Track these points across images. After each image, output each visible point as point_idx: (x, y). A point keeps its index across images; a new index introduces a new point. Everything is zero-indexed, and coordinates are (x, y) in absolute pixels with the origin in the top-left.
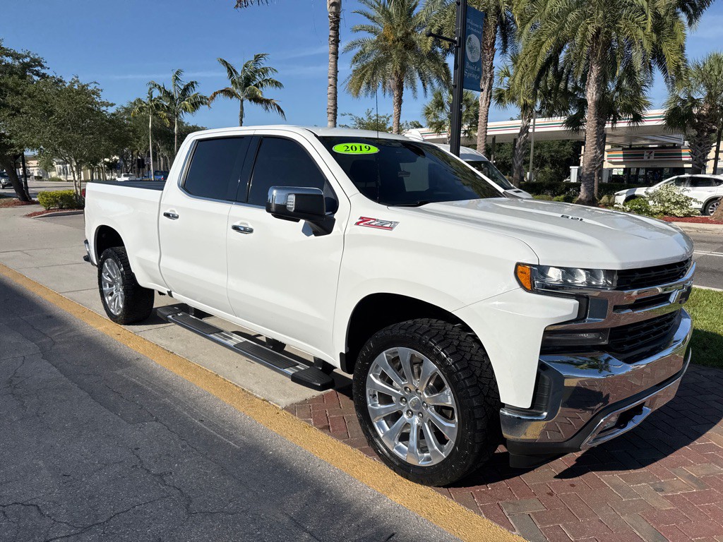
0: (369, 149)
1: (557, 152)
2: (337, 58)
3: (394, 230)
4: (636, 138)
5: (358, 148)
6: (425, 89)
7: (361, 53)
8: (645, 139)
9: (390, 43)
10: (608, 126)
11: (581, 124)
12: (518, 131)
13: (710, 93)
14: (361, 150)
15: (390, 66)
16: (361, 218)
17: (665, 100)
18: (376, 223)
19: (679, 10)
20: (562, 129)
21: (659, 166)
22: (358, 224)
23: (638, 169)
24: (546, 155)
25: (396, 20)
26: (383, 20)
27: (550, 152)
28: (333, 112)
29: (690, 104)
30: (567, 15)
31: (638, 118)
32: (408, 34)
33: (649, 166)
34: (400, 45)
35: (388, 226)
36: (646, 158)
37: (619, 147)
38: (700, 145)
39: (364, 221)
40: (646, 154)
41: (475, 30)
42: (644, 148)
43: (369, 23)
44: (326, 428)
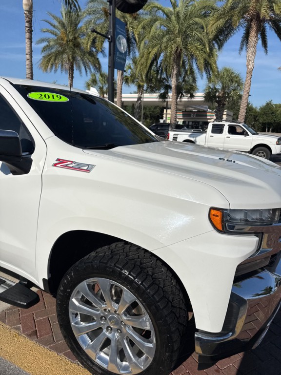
0: (61, 98)
1: (153, 112)
2: (31, 42)
3: (91, 172)
4: (188, 106)
5: (51, 97)
6: (86, 71)
7: (47, 46)
8: (192, 107)
9: (65, 42)
10: (178, 100)
11: (166, 98)
12: (136, 100)
13: (223, 86)
14: (53, 98)
15: (65, 56)
16: (58, 160)
17: (204, 88)
18: (74, 165)
19: (214, 42)
20: (157, 100)
21: (198, 120)
22: (55, 165)
23: (189, 122)
24: (148, 113)
25: (68, 29)
26: (60, 27)
27: (150, 112)
28: (30, 77)
29: (215, 90)
30: (162, 38)
31: (192, 96)
32: (75, 38)
33: (193, 120)
34: (71, 44)
35: (86, 168)
36: (192, 117)
37: (180, 110)
38: (219, 111)
39: (60, 162)
40: (192, 114)
41: (122, 33)
42: (191, 112)
43: (51, 28)
44: (34, 334)
